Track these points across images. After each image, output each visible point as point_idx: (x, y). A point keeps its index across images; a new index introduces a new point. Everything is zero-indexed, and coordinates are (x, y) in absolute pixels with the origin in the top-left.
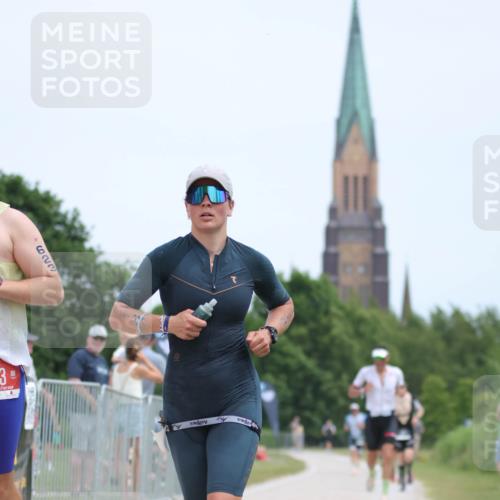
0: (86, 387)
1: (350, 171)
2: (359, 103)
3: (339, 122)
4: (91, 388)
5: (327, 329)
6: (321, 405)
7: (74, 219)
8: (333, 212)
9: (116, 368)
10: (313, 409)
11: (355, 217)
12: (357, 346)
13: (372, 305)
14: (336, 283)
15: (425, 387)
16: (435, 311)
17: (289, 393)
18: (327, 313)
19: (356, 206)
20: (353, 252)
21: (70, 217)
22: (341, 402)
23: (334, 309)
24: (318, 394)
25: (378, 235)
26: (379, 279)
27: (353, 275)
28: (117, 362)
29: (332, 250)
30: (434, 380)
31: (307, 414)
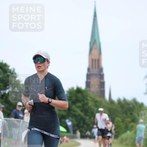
0: (16, 121)
1: (94, 57)
2: (96, 38)
3: (90, 43)
4: (18, 121)
5: (87, 104)
6: (85, 126)
7: (13, 71)
8: (89, 69)
9: (25, 115)
10: (83, 127)
11: (95, 71)
12: (95, 109)
13: (100, 97)
14: (90, 91)
15: (115, 121)
16: (118, 99)
17: (76, 123)
18: (87, 99)
19: (95, 68)
20: (95, 81)
21: (12, 70)
22: (91, 125)
23: (89, 98)
24: (84, 123)
25: (102, 76)
26: (102, 89)
27: (95, 88)
28: (26, 113)
29: (89, 81)
30: (118, 119)
31: (81, 129)
